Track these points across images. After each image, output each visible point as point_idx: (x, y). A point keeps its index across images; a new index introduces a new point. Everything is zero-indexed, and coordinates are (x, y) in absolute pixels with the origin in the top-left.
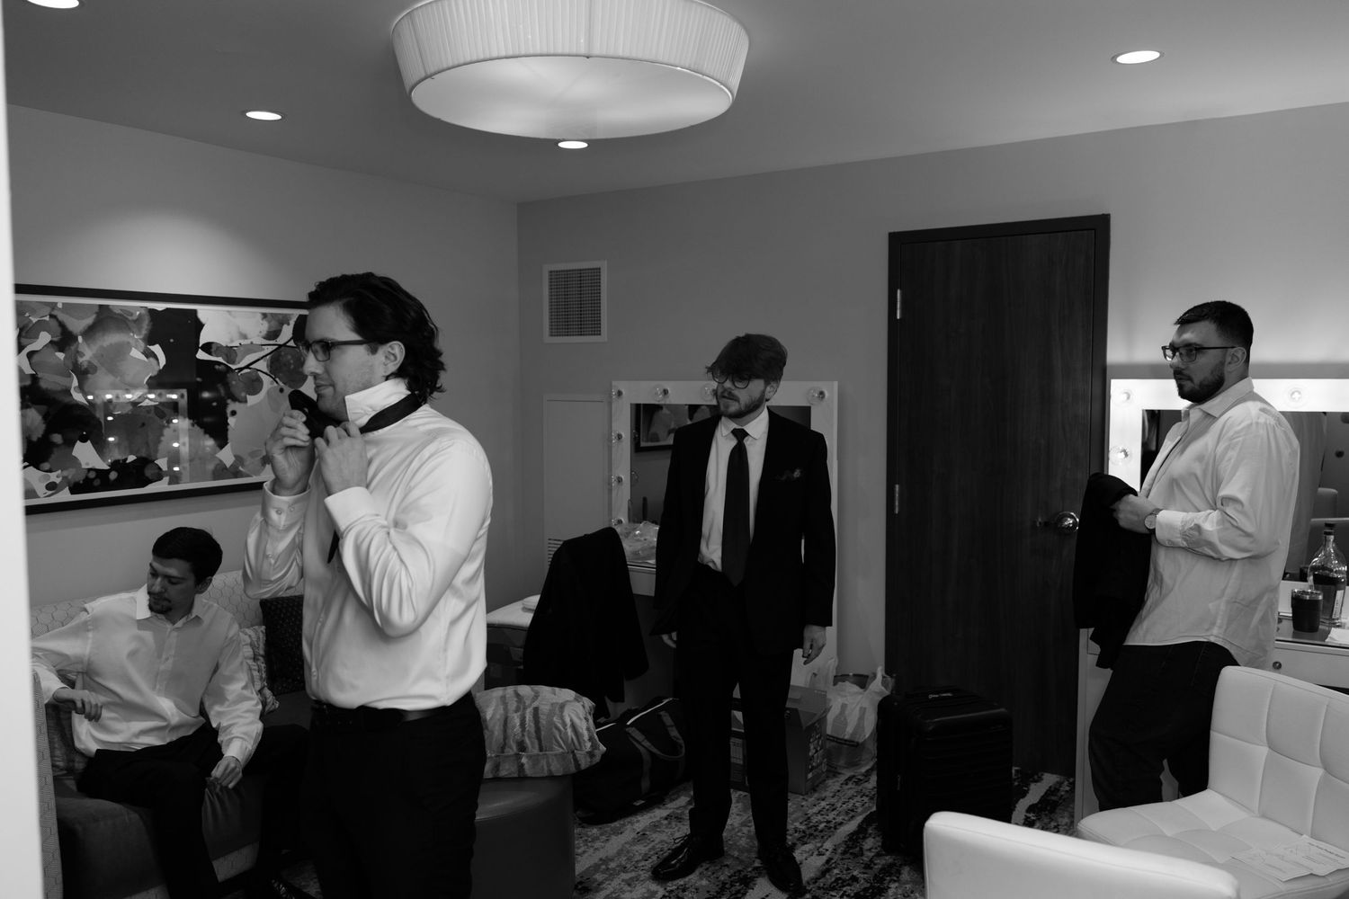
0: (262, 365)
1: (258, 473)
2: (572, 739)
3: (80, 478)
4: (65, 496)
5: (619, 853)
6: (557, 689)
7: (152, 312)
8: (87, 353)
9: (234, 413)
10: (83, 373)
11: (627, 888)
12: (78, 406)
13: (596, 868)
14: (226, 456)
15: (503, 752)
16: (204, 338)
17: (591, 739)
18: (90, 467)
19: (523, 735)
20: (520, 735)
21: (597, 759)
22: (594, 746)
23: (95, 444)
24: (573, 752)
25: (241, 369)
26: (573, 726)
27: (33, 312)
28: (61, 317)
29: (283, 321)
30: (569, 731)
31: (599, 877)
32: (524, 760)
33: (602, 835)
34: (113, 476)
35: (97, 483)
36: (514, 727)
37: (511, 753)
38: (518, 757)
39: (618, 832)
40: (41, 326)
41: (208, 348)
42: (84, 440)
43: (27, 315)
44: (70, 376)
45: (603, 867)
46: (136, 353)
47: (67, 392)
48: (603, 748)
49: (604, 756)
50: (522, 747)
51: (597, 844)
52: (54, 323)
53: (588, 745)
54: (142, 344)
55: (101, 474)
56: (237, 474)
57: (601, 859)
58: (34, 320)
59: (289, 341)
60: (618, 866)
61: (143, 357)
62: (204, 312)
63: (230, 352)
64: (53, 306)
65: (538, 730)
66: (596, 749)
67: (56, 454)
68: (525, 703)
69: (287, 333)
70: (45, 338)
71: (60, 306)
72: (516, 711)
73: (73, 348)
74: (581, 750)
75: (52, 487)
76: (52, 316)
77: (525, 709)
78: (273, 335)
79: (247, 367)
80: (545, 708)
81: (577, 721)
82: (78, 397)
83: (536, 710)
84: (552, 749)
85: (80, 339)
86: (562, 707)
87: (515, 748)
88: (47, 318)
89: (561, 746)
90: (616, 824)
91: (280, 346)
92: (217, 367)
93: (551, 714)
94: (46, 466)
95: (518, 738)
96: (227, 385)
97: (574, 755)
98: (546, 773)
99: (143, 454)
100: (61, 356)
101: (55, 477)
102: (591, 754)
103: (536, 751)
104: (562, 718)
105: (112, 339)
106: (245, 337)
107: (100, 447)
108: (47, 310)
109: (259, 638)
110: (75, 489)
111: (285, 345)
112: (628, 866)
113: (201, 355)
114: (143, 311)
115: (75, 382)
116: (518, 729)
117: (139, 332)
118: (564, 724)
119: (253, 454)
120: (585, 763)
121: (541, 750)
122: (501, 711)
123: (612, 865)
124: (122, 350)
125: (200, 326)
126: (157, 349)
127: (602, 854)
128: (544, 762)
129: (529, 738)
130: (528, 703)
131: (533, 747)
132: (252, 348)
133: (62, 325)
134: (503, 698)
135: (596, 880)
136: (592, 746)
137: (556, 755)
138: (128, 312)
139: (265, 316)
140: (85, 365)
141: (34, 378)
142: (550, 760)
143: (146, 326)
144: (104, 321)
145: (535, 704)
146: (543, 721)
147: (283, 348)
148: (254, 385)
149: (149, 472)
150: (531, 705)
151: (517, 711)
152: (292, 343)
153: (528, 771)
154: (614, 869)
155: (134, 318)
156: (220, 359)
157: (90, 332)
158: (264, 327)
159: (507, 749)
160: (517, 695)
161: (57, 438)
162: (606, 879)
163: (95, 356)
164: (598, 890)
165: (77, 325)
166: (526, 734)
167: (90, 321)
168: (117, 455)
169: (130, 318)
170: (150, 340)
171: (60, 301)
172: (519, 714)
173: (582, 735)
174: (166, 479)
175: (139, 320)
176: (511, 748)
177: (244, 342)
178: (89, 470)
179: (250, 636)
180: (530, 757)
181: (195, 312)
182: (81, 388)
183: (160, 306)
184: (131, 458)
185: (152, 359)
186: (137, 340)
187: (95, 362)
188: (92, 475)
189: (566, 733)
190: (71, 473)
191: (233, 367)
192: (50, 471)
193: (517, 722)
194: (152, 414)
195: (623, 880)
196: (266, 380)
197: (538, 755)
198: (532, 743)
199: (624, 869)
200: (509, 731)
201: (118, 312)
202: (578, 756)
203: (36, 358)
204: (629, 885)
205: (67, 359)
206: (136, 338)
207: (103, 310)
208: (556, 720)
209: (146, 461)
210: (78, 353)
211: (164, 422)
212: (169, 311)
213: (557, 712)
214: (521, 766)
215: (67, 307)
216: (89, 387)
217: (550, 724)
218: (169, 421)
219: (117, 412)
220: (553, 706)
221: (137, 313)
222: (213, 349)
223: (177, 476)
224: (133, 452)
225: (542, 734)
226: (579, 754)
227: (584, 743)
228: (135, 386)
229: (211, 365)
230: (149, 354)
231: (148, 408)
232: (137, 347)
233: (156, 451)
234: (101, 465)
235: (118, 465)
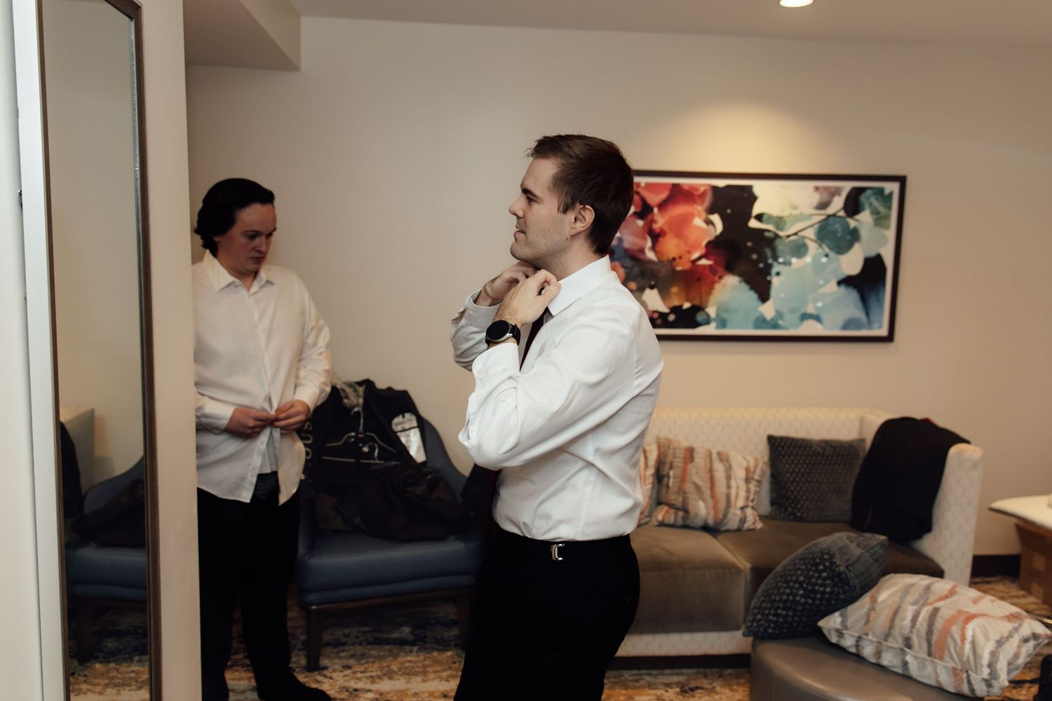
0: (811, 233)
1: (795, 327)
2: (968, 658)
7: (715, 189)
8: (660, 221)
9: (778, 274)
10: (656, 237)
12: (650, 262)
14: (768, 310)
15: (886, 640)
16: (757, 209)
18: (655, 309)
19: (911, 632)
20: (908, 630)
23: (660, 292)
24: (967, 672)
25: (788, 236)
26: (974, 644)
28: (645, 193)
29: (837, 192)
30: (968, 647)
32: (908, 658)
34: (672, 318)
35: (659, 322)
36: (903, 619)
37: (895, 645)
38: (903, 653)
41: (759, 217)
42: (652, 287)
44: (645, 238)
46: (698, 222)
47: (642, 251)
48: (1003, 681)
50: (908, 643)
52: (638, 199)
54: (704, 215)
55: (663, 315)
56: (775, 326)
59: (839, 211)
61: (703, 225)
62: (758, 187)
63: (780, 222)
65: (930, 632)
66: (995, 679)
68: (928, 599)
69: (837, 204)
71: (643, 184)
72: (913, 604)
73: (650, 217)
74: (976, 672)
77: (924, 605)
78: (823, 206)
79: (795, 234)
80: (946, 611)
81: (980, 638)
82: (650, 255)
83: (936, 610)
84: (941, 659)
85: (656, 210)
86: (970, 618)
87: (900, 641)
89: (953, 659)
91: (829, 216)
92: (767, 234)
93: (951, 621)
95: (906, 632)
96: (774, 250)
97: (968, 676)
98: (932, 682)
99: (697, 302)
100: (640, 223)
102: (988, 683)
103: (923, 654)
104: (963, 630)
105: (679, 210)
106: (795, 207)
107: (664, 295)
109: (756, 467)
111: (834, 215)
113: (753, 224)
114: (707, 188)
115: (649, 243)
116: (907, 622)
117: (702, 205)
118: (963, 638)
119: (793, 311)
120: (981, 690)
121: (930, 654)
122: (897, 598)
124: (686, 220)
125: (753, 198)
126: (716, 218)
128: (929, 669)
129: (919, 637)
130: (931, 599)
131: (920, 648)
132: (801, 218)
133: (643, 200)
136: (990, 674)
137: (946, 667)
138: (694, 188)
139: (817, 189)
140: (658, 231)
141: (620, 240)
142: (939, 671)
143: (708, 200)
144: (677, 195)
145: (939, 604)
146: (939, 624)
147: (832, 218)
148: (800, 249)
149: (700, 317)
150: (933, 603)
152: (842, 213)
153: (914, 670)
155: (699, 193)
156: (770, 227)
157: (663, 206)
158: (816, 198)
159: (890, 639)
161: (633, 286)
163: (666, 223)
165: (654, 199)
166: (914, 631)
167: (664, 195)
168: (676, 302)
169: (696, 193)
170: (711, 210)
171: (644, 180)
172: (915, 607)
173: (981, 658)
174: (713, 325)
175: (703, 195)
176: (895, 638)
177: (797, 212)
178: (654, 312)
179: (748, 462)
180: (916, 658)
181: (749, 188)
182: (653, 248)
183: (721, 183)
184: (687, 305)
185: (711, 227)
186: (699, 212)
187: (666, 228)
188: (657, 315)
189: (962, 649)
191: (781, 234)
193: (909, 615)
194: (707, 272)
196: (813, 247)
197: (925, 659)
198: (920, 644)
200: (897, 622)
201: (686, 188)
202: (972, 678)
205: (644, 225)
206: (700, 209)
207: (675, 187)
208: (955, 630)
209: (697, 309)
210: (653, 221)
211: (716, 278)
212: (728, 187)
213: (960, 622)
214: (905, 664)
215: (648, 186)
216: (659, 248)
217: (946, 631)
218: (721, 278)
219: (679, 268)
220: (960, 612)
221: (702, 189)
222: (765, 218)
223: (723, 323)
224: (687, 300)
225: (935, 638)
226: (973, 676)
227: (982, 666)
228: (694, 247)
229: (761, 232)
230: (709, 222)
231: (704, 267)
232: (699, 216)
233: (707, 301)
234: (664, 309)
235: (676, 310)
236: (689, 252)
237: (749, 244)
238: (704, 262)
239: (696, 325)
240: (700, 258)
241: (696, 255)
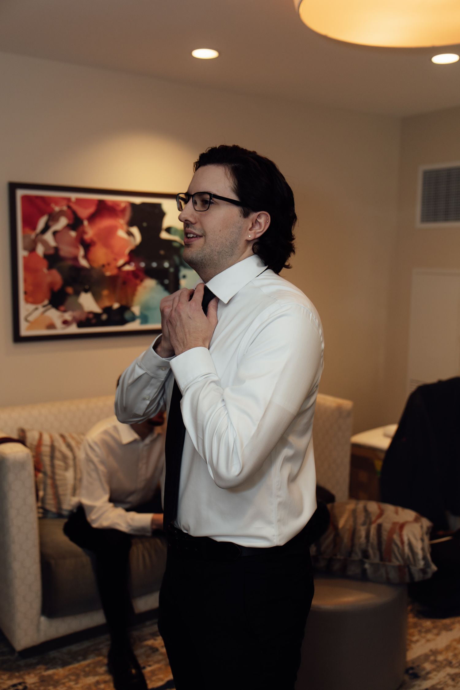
2: (408, 555)
3: (83, 317)
4: (73, 329)
5: (448, 648)
6: (400, 509)
7: (133, 205)
8: (90, 233)
9: (184, 277)
10: (87, 246)
11: (450, 682)
12: (83, 268)
13: (426, 657)
15: (350, 556)
16: (166, 223)
17: (424, 558)
18: (89, 310)
19: (367, 546)
20: (365, 545)
21: (429, 575)
22: (427, 565)
23: (94, 295)
24: (408, 567)
26: (410, 545)
27: (57, 204)
28: (75, 207)
30: (406, 549)
31: (428, 666)
32: (367, 566)
33: (435, 627)
34: (104, 317)
35: (94, 321)
36: (361, 537)
37: (357, 558)
38: (362, 563)
39: (448, 628)
40: (61, 213)
41: (168, 230)
42: (86, 291)
43: (53, 205)
44: (77, 248)
45: (432, 658)
46: (121, 233)
47: (76, 259)
48: (434, 568)
49: (435, 574)
50: (365, 554)
51: (430, 636)
52: (69, 213)
53: (422, 563)
54: (125, 227)
55: (97, 316)
57: (431, 651)
58: (57, 209)
60: (446, 660)
61: (125, 236)
62: (166, 205)
64: (69, 200)
65: (380, 543)
66: (428, 567)
67: (70, 301)
68: (370, 519)
70: (63, 222)
71: (74, 199)
73: (81, 228)
74: (415, 565)
75: (65, 322)
76: (69, 207)
77: (371, 523)
80: (387, 526)
81: (414, 541)
82: (84, 263)
83: (380, 527)
84: (390, 561)
85: (86, 223)
86: (402, 526)
87: (360, 554)
88: (65, 208)
89: (397, 559)
90: (447, 621)
92: (175, 244)
93: (392, 531)
94: (62, 308)
95: (363, 546)
97: (409, 569)
99: (124, 303)
100: (73, 234)
101: (68, 316)
102: (424, 571)
103: (377, 560)
104: (401, 536)
105: (106, 223)
107: (97, 298)
108: (65, 203)
110: (81, 324)
112: (454, 662)
113: (164, 235)
114: (127, 204)
115: (82, 252)
116: (363, 540)
117: (124, 218)
118: (402, 542)
120: (418, 577)
121: (382, 559)
122: (351, 522)
123: (440, 658)
124: (111, 231)
125: (162, 214)
126: (135, 230)
127: (432, 646)
128: (383, 570)
129: (372, 548)
130: (373, 518)
131: (375, 556)
133: (74, 213)
134: (354, 512)
135: (424, 669)
136: (425, 564)
137: (394, 566)
138: (116, 204)
140: (88, 241)
141: (56, 249)
142: (389, 570)
143: (128, 214)
144: (102, 210)
145: (380, 521)
146: (385, 536)
149: (127, 315)
150: (375, 522)
151: (364, 524)
153: (370, 574)
154: (441, 662)
155: (121, 208)
156: (176, 238)
157: (92, 218)
159: (353, 555)
160: (366, 510)
161: (70, 290)
162: (434, 670)
163: (95, 234)
164: (426, 677)
165: (84, 213)
166: (369, 544)
167: (91, 210)
168: (107, 303)
169: (118, 208)
170: (131, 223)
171: (74, 196)
172: (366, 527)
173: (417, 554)
174: (138, 321)
175: (123, 210)
176: (357, 554)
178: (89, 313)
180: (372, 564)
181: (159, 206)
182: (86, 257)
183: (138, 200)
184: (116, 306)
185: (131, 238)
186: (122, 224)
187: (95, 239)
188: (91, 316)
189: (403, 550)
190: (77, 314)
192: (65, 311)
193: (363, 533)
194: (131, 276)
195: (448, 674)
197: (379, 564)
198: (374, 553)
199: (450, 664)
200: (356, 540)
201: (110, 204)
203: (58, 235)
204: (453, 680)
205: (77, 236)
206: (122, 221)
207: (101, 203)
208: (396, 537)
209: (125, 308)
210: (84, 232)
211: (138, 282)
212: (144, 204)
213: (397, 530)
214: (364, 571)
215: (78, 201)
216: (91, 256)
217: (391, 540)
218: (142, 281)
219: (108, 274)
220: (395, 524)
221: (123, 205)
222: (172, 231)
223: (145, 319)
224: (118, 301)
225: (384, 547)
226: (413, 569)
227: (419, 560)
228: (120, 255)
229: (170, 242)
230: (130, 234)
231: (128, 272)
232: (122, 228)
233: (132, 300)
234: (97, 309)
235: (107, 310)
236: (116, 260)
237: (162, 252)
238: (127, 268)
239: (124, 322)
240: (124, 265)
241: (121, 262)
